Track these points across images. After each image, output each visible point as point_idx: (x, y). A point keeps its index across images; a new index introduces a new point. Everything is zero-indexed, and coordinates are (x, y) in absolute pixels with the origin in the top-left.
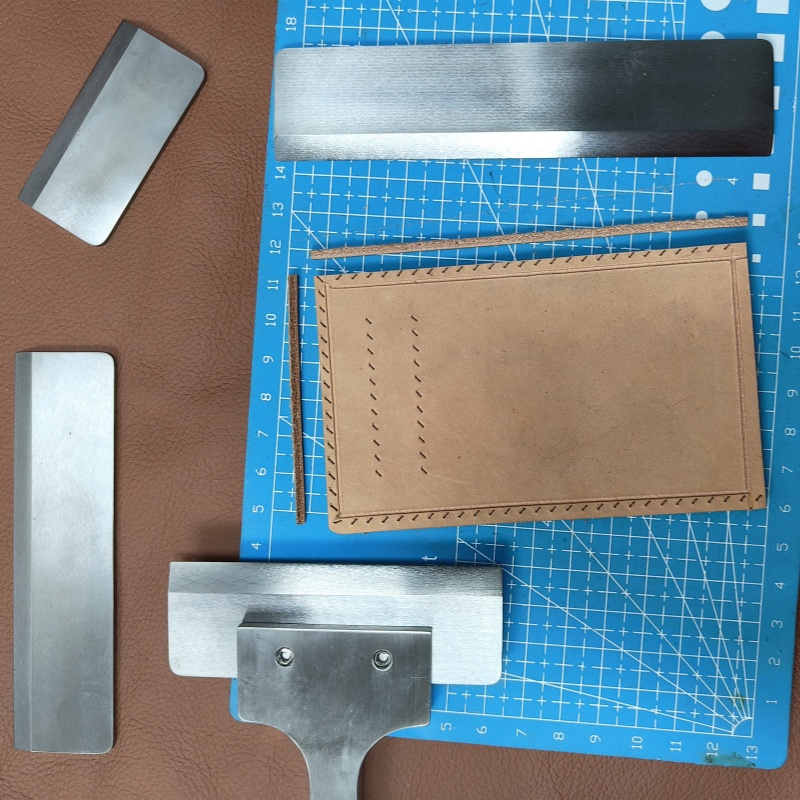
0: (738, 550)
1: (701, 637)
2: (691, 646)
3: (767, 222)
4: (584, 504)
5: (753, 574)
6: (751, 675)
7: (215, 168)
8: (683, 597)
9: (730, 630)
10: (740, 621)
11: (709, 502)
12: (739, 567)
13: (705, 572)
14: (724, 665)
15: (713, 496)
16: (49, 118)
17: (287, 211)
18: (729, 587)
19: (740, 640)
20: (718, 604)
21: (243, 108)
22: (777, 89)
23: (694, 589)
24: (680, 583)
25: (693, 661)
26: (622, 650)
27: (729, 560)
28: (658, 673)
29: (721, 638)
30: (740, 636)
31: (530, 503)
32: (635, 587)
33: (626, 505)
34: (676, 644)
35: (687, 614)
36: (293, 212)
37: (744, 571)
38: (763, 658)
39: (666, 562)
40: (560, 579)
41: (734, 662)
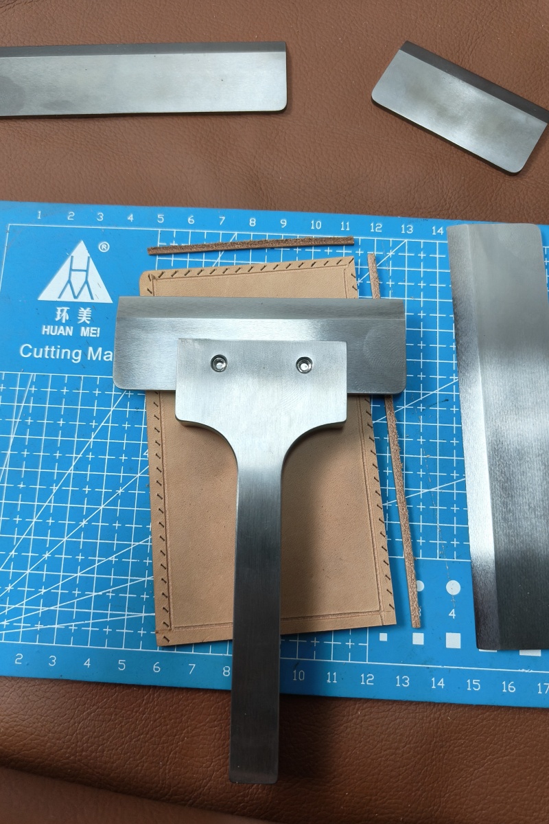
0: (120, 624)
1: (43, 591)
2: (36, 581)
3: (417, 646)
4: (162, 483)
5: (98, 638)
6: (8, 637)
7: (438, 183)
8: (79, 574)
9: (48, 617)
10: (56, 626)
11: (163, 594)
12: (104, 625)
13: (100, 593)
14: (18, 612)
15: (168, 597)
16: (471, 62)
17: (406, 236)
18: (87, 616)
19: (39, 627)
20: (71, 606)
21: (490, 203)
22: (537, 653)
23: (86, 584)
24: (92, 572)
25: (22, 584)
26: (35, 520)
27: (112, 616)
28: (13, 553)
29: (42, 609)
30: (43, 627)
31: (164, 436)
32: (90, 531)
33: (161, 519)
34: (37, 569)
35: (64, 577)
36: (406, 240)
37: (101, 629)
38: (22, 648)
39: (110, 559)
40: (98, 465)
41: (19, 621)
